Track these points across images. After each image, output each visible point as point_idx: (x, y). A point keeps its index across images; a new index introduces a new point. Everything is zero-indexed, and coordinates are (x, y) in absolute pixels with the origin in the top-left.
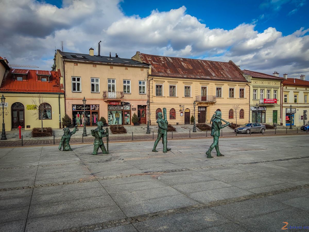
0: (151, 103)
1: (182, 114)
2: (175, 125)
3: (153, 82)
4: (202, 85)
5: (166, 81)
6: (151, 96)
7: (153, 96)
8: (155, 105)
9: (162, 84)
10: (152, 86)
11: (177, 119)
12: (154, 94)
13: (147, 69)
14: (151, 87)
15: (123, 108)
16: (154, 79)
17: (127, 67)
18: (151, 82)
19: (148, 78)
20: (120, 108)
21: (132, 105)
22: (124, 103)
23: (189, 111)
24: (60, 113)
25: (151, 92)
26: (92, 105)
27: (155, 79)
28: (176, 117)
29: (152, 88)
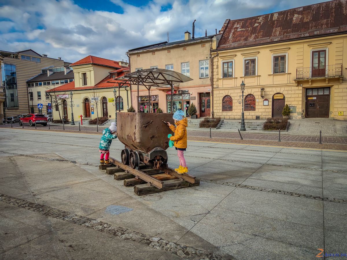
0: (215, 88)
1: (266, 103)
2: (254, 120)
3: (218, 59)
4: (312, 48)
5: (239, 54)
6: (215, 80)
7: (218, 79)
8: (221, 92)
9: (232, 59)
10: (218, 66)
11: (257, 110)
12: (221, 76)
13: (210, 43)
14: (215, 67)
15: (182, 97)
16: (220, 55)
17: (185, 47)
18: (215, 60)
19: (211, 55)
20: (179, 98)
21: (191, 93)
22: (182, 91)
23: (282, 97)
24: (128, 105)
25: (215, 73)
26: (153, 96)
27: (222, 53)
28: (256, 107)
29: (217, 68)
